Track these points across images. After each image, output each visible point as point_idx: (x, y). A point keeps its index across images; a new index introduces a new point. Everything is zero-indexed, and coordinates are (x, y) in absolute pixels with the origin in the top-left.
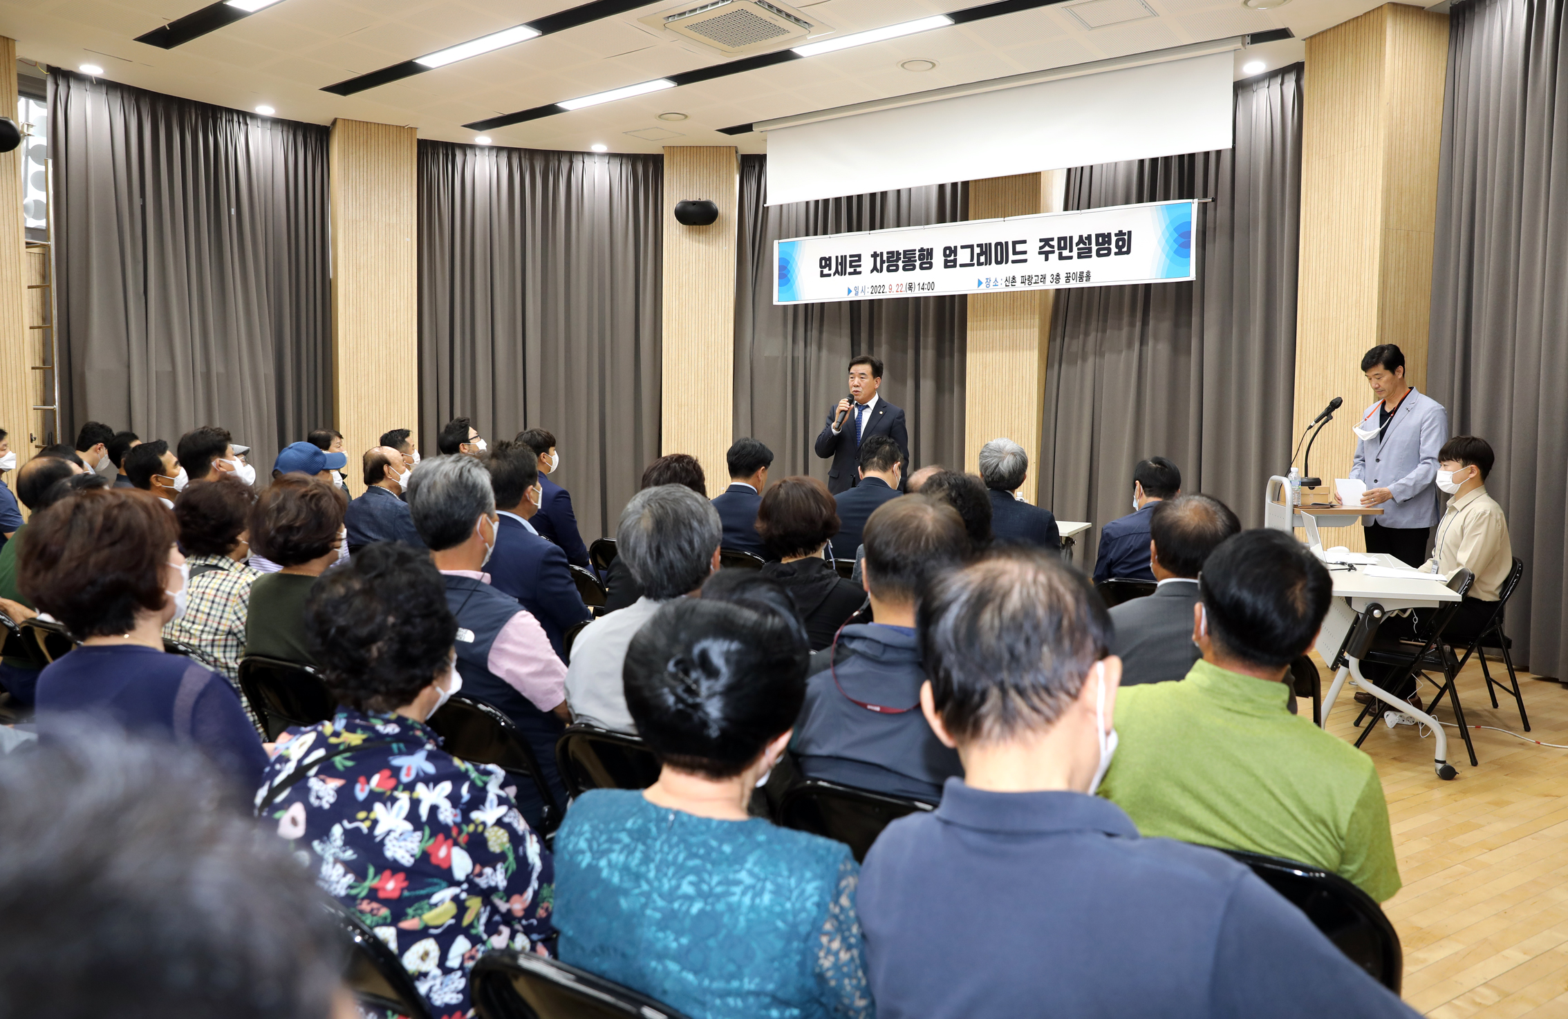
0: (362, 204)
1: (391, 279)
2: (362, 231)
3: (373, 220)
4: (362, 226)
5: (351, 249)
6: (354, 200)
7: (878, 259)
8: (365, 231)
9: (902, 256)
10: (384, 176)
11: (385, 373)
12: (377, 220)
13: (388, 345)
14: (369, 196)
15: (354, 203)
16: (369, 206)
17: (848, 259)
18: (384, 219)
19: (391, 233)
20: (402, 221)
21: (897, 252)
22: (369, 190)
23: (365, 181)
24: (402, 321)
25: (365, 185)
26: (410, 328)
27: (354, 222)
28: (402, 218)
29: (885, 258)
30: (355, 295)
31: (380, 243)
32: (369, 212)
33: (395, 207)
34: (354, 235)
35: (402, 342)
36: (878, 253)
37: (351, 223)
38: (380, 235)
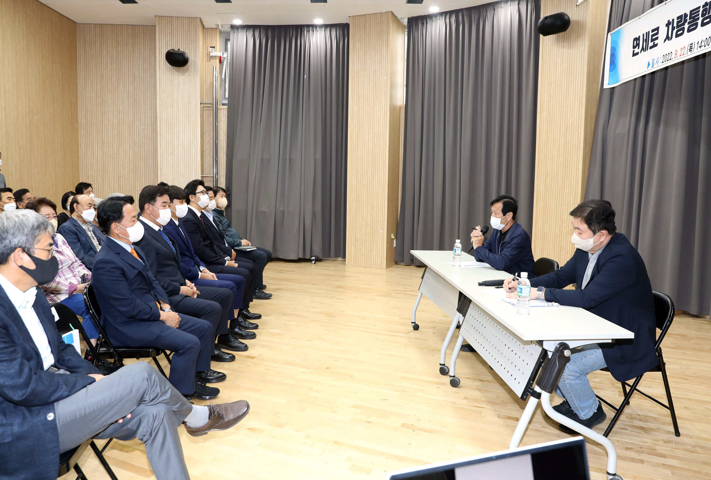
0: (361, 62)
1: (376, 102)
2: (361, 77)
3: (367, 69)
4: (361, 74)
5: (355, 88)
6: (358, 60)
7: (671, 26)
8: (363, 76)
9: (688, 18)
10: (373, 43)
11: (371, 156)
12: (369, 69)
13: (373, 140)
14: (365, 57)
15: (358, 62)
16: (365, 62)
17: (651, 34)
18: (373, 68)
19: (377, 75)
20: (382, 68)
21: (685, 14)
22: (365, 53)
23: (363, 48)
24: (381, 126)
25: (363, 50)
26: (385, 130)
27: (357, 72)
28: (382, 66)
29: (675, 25)
30: (357, 113)
31: (371, 82)
32: (365, 65)
33: (379, 60)
34: (357, 79)
35: (381, 138)
36: (671, 21)
37: (356, 73)
38: (371, 78)
